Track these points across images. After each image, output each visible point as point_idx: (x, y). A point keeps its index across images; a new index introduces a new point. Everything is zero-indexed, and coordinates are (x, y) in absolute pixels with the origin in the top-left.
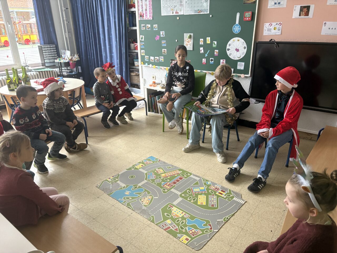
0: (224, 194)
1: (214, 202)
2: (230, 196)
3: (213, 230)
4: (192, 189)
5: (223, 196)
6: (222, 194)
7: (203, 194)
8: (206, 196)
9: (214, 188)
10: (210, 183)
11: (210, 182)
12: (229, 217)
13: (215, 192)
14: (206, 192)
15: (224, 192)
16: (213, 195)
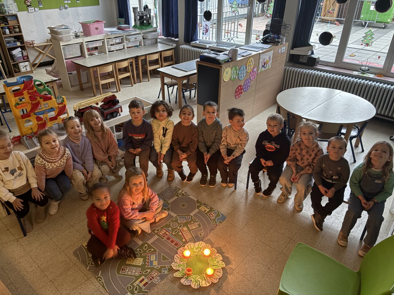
0: (141, 285)
1: (128, 272)
2: (136, 289)
3: (90, 265)
4: (156, 253)
5: (137, 282)
6: (141, 282)
7: (145, 263)
8: (141, 265)
9: (155, 275)
10: (164, 272)
11: (166, 273)
12: (101, 282)
13: (145, 276)
14: (148, 266)
15: (144, 285)
16: (141, 273)
